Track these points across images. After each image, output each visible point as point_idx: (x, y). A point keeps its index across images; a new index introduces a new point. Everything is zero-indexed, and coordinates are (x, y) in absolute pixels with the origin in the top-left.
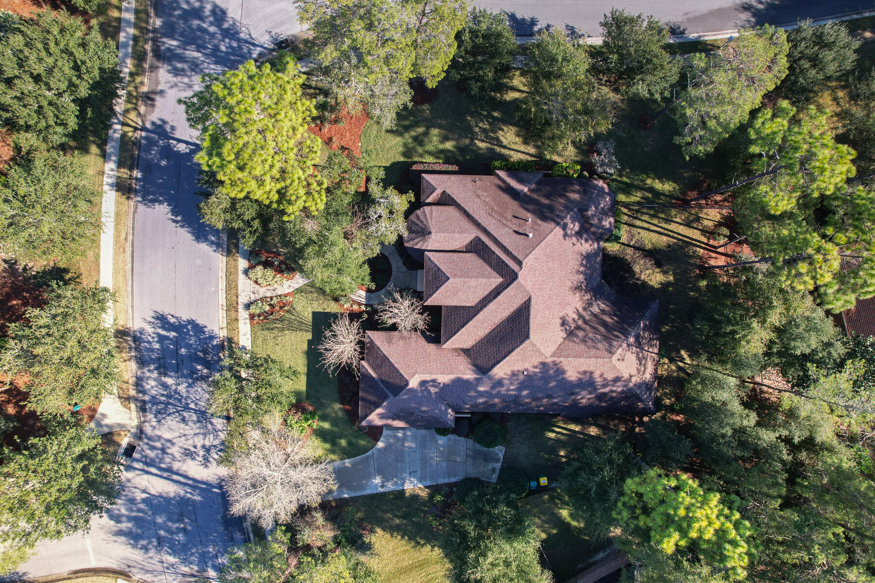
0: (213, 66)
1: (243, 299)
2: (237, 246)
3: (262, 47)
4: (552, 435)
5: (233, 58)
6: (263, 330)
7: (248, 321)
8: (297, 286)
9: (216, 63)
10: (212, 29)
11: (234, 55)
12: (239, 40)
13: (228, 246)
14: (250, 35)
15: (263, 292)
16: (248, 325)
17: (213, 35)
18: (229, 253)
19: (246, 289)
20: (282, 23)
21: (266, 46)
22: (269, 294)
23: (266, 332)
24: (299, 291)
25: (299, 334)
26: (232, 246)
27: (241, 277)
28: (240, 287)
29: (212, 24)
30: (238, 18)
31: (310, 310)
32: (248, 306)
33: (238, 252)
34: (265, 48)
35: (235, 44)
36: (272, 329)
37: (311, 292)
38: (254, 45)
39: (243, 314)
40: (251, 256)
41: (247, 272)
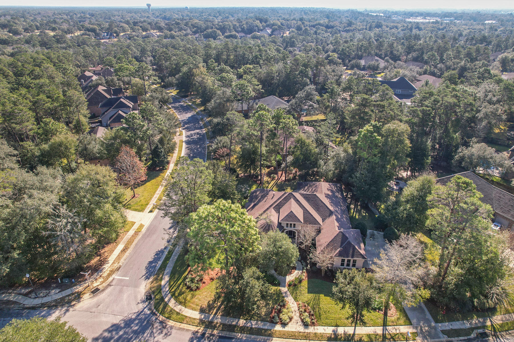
0: (145, 335)
1: (301, 329)
2: (266, 330)
3: (145, 308)
4: (357, 217)
5: (145, 323)
6: (320, 319)
7: (316, 327)
8: (293, 300)
9: (144, 333)
10: (121, 333)
11: (143, 322)
12: (135, 319)
13: (265, 336)
14: (135, 313)
15: (296, 317)
16: (318, 327)
17: (125, 333)
18: (271, 335)
19: (295, 327)
20: (136, 297)
21: (145, 306)
22: (298, 314)
23: (322, 317)
24: (296, 299)
25: (321, 300)
26: (266, 333)
27: (287, 329)
28: (294, 330)
29: (117, 333)
30: (121, 318)
31: (307, 294)
32: (306, 325)
33: (270, 330)
34: (147, 306)
35: (137, 321)
36: (320, 313)
37: (296, 293)
38: (142, 312)
39: (311, 330)
40: (273, 322)
41: (284, 325)
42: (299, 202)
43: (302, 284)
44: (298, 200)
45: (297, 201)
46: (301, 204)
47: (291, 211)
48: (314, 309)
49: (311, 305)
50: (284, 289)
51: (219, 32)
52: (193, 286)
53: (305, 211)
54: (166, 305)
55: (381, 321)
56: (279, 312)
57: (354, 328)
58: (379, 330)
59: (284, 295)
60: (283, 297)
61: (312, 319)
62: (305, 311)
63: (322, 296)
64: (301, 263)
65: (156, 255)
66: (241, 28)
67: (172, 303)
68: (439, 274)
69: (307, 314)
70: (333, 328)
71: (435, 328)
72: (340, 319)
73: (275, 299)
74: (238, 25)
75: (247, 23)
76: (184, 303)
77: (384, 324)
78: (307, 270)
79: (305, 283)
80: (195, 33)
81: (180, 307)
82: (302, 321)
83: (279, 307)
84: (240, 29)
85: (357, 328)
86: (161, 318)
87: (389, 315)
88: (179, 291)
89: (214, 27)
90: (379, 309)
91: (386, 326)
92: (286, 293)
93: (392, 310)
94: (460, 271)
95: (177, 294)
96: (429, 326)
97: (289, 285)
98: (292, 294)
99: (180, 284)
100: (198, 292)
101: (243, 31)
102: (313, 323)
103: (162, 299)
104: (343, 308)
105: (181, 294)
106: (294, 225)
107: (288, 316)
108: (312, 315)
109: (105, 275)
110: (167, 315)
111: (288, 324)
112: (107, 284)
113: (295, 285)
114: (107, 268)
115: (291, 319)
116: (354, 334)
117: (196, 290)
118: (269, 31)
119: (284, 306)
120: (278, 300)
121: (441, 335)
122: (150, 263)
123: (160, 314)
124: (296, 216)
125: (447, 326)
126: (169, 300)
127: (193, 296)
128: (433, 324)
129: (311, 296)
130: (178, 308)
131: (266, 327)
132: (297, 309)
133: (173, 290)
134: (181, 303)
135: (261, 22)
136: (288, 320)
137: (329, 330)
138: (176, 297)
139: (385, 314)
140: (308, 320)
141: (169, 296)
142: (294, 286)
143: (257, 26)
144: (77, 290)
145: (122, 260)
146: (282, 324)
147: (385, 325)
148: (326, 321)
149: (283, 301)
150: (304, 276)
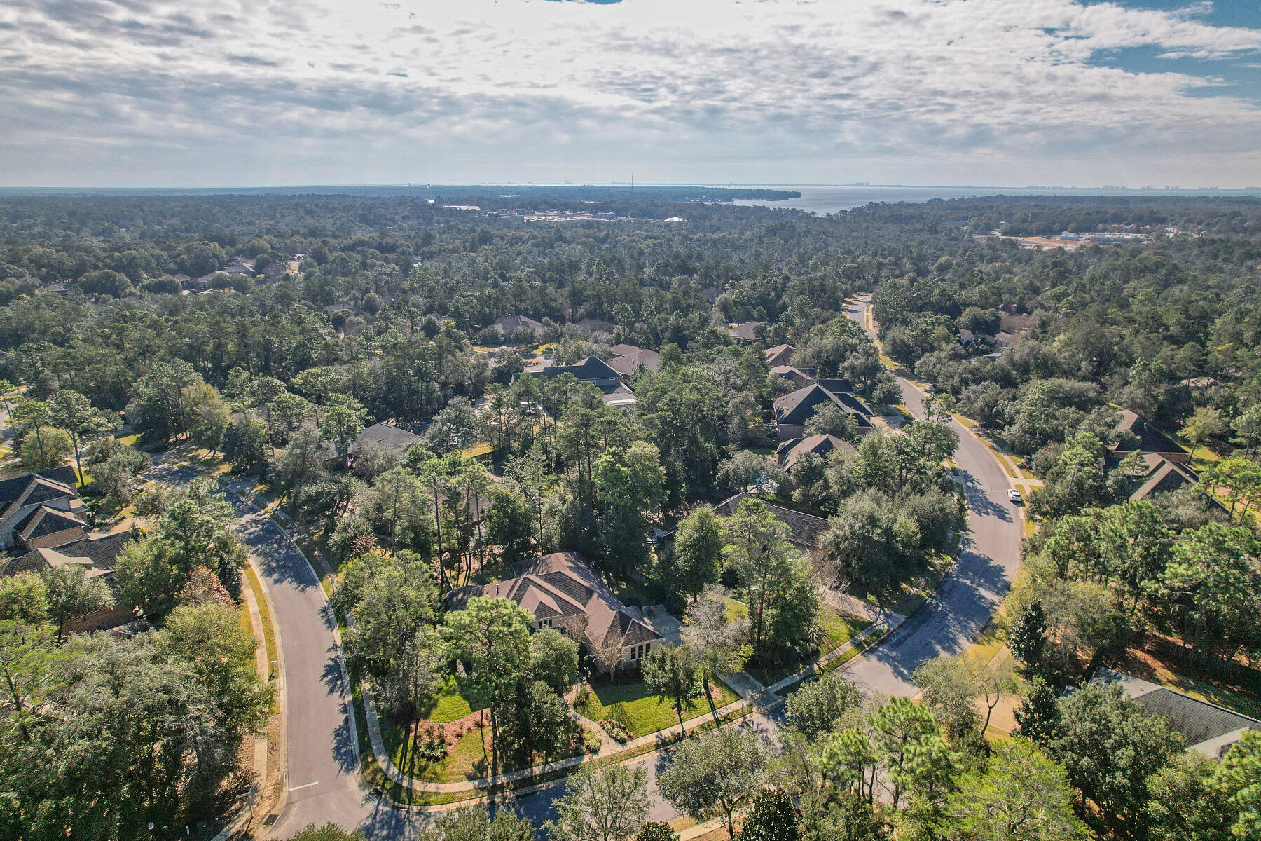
0: (407, 834)
1: (619, 748)
2: (574, 767)
3: (378, 806)
5: (394, 822)
6: (636, 729)
7: (635, 741)
8: (588, 721)
9: (402, 834)
11: (390, 823)
12: (373, 825)
14: (366, 818)
15: (604, 736)
16: (638, 739)
18: (584, 770)
19: (609, 749)
20: (350, 799)
21: (376, 804)
22: (606, 734)
23: (637, 726)
24: (592, 718)
25: (624, 708)
26: (577, 770)
27: (601, 755)
28: (610, 753)
31: (603, 708)
32: (622, 742)
33: (580, 764)
34: (379, 804)
35: (379, 825)
36: (632, 724)
37: (589, 712)
38: (376, 814)
39: (631, 745)
40: (578, 754)
41: (595, 751)
42: (542, 587)
43: (591, 698)
45: (539, 586)
47: (540, 602)
48: (621, 720)
49: (615, 718)
50: (570, 713)
51: (121, 276)
52: (437, 753)
53: (557, 598)
54: (410, 791)
55: (707, 707)
56: (581, 740)
57: (680, 724)
58: (710, 717)
59: (573, 719)
60: (574, 722)
61: (626, 733)
62: (613, 727)
63: (623, 703)
65: (337, 735)
66: (176, 263)
67: (418, 785)
68: (753, 627)
69: (616, 729)
70: (656, 734)
71: (767, 692)
72: (660, 721)
74: (165, 254)
75: (188, 251)
76: (436, 778)
78: (588, 680)
79: (594, 696)
80: (47, 280)
81: (433, 785)
82: (615, 739)
83: (577, 735)
84: (173, 266)
85: (684, 723)
86: (415, 809)
87: (713, 696)
88: (417, 767)
89: (100, 264)
90: (700, 694)
91: (715, 709)
92: (575, 716)
93: (715, 691)
94: (774, 611)
95: (416, 771)
96: (759, 692)
97: (575, 706)
98: (583, 714)
99: (412, 758)
100: (448, 759)
101: (182, 269)
102: (630, 737)
103: (398, 787)
104: (661, 701)
105: (422, 770)
106: (550, 621)
107: (595, 741)
108: (624, 729)
109: (269, 791)
110: (421, 801)
111: (598, 749)
112: (284, 804)
113: (583, 703)
114: (263, 782)
115: (599, 742)
116: (683, 731)
117: (444, 757)
118: (249, 265)
119: (582, 731)
120: (570, 727)
121: (776, 697)
122: (337, 749)
123: (409, 804)
124: (549, 607)
125: (778, 686)
126: (411, 783)
127: (444, 767)
128: (763, 689)
129: (609, 708)
130: (431, 787)
131: (573, 764)
132: (600, 728)
133: (407, 769)
134: (431, 780)
135: (222, 245)
136: (598, 745)
137: (652, 739)
138: (418, 776)
139: (709, 697)
140: (622, 735)
141: (406, 778)
142: (581, 704)
143: (215, 256)
144: (234, 830)
145: (282, 763)
146: (591, 752)
147: (713, 708)
148: (643, 729)
149: (577, 726)
150: (588, 688)
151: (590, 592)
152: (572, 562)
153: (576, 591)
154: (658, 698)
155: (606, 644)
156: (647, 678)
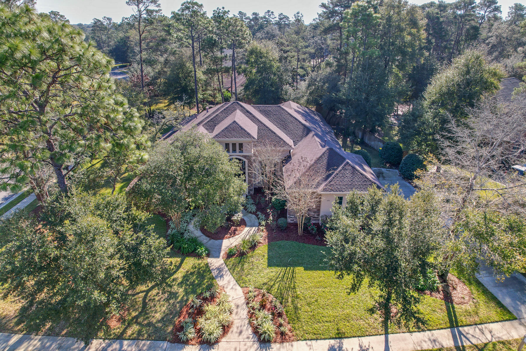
6: (300, 322)
25: (298, 279)
31: (266, 269)
36: (296, 308)
37: (242, 268)
42: (251, 114)
43: (258, 251)
44: (248, 112)
46: (254, 117)
47: (235, 122)
48: (281, 298)
49: (275, 289)
50: (216, 262)
55: (441, 315)
56: (199, 312)
57: (383, 337)
58: (444, 338)
59: (215, 273)
60: (213, 278)
61: (281, 325)
62: (263, 306)
63: (299, 270)
64: (257, 216)
69: (266, 313)
70: (332, 342)
72: (347, 318)
73: (192, 284)
77: (451, 321)
78: (267, 226)
79: (263, 250)
82: (256, 331)
83: (198, 302)
85: (390, 336)
87: (456, 300)
90: (432, 289)
91: (457, 326)
92: (220, 270)
93: (458, 289)
97: (230, 255)
98: (232, 270)
102: (282, 334)
104: (354, 288)
106: (241, 145)
107: (220, 322)
108: (280, 315)
111: (217, 342)
113: (242, 254)
115: (225, 328)
119: (212, 298)
120: (199, 285)
124: (242, 128)
129: (275, 271)
132: (243, 301)
136: (220, 331)
137: (321, 348)
139: (448, 298)
140: (269, 327)
142: (239, 255)
146: (201, 343)
147: (453, 323)
148: (316, 326)
149: (210, 287)
150: (262, 236)
151: (307, 131)
152: (305, 111)
153: (291, 125)
154: (349, 279)
155: (298, 183)
156: (331, 238)
